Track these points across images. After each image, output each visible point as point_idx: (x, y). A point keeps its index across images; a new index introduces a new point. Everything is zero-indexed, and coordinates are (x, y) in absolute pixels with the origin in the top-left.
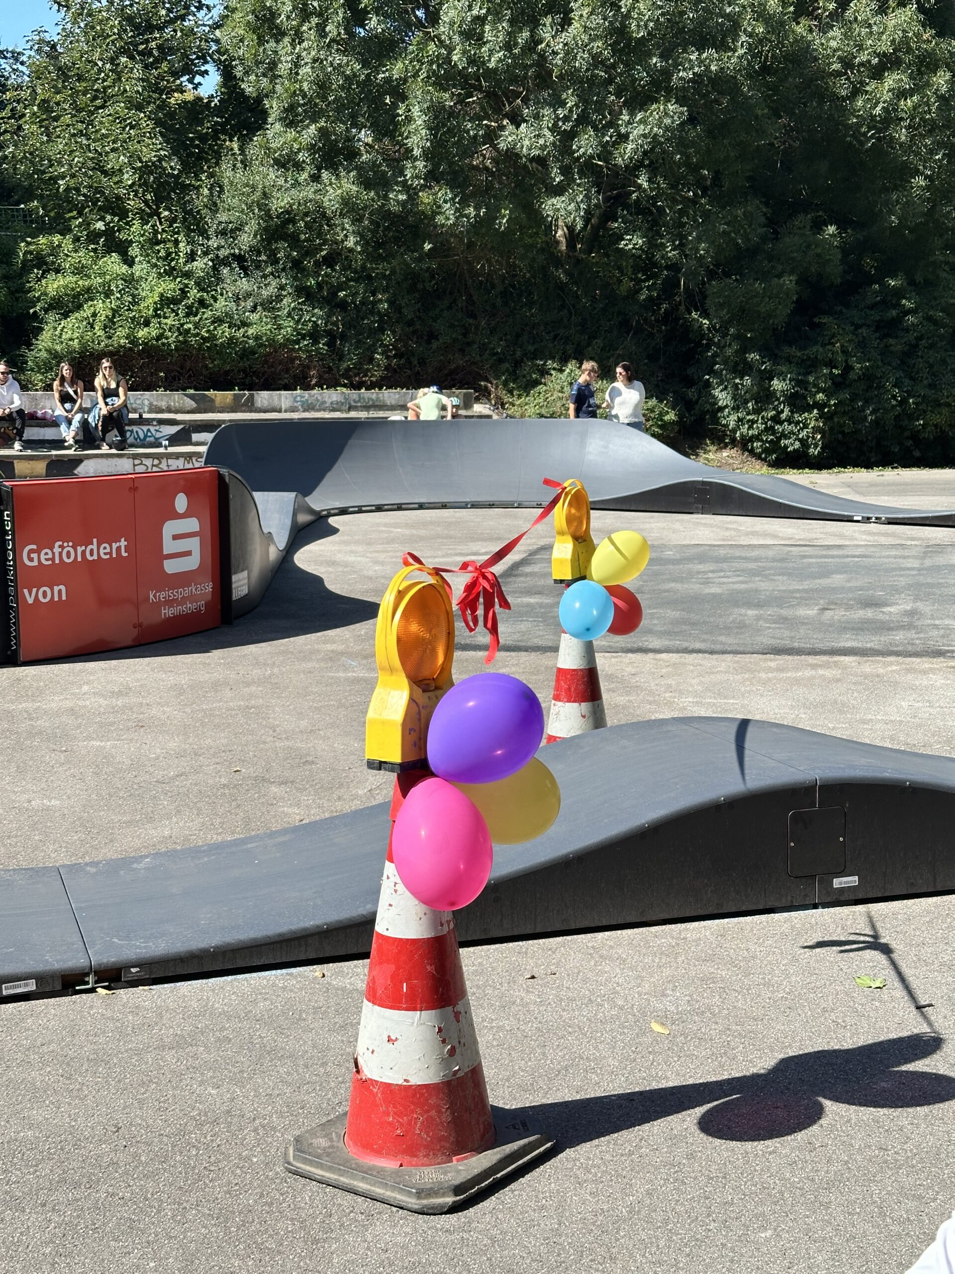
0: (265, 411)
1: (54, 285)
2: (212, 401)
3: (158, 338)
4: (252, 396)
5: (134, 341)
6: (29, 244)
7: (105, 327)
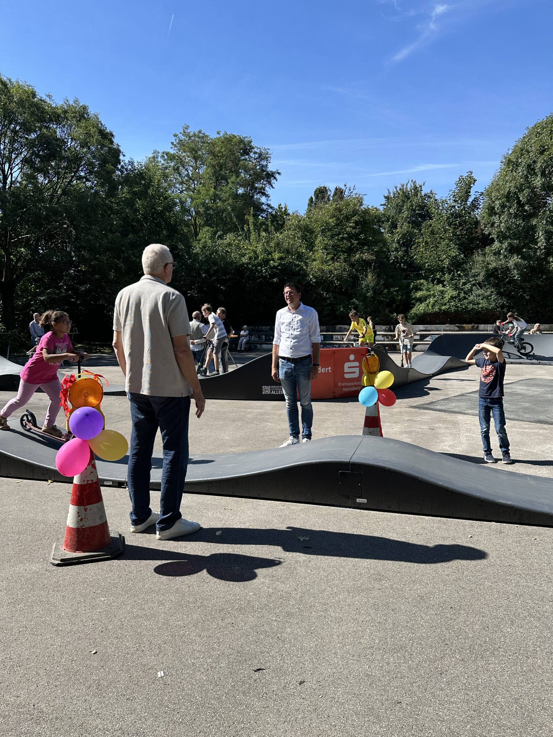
0: (482, 331)
1: (419, 294)
2: (464, 328)
3: (449, 309)
4: (478, 326)
5: (440, 310)
6: (414, 283)
7: (432, 306)
